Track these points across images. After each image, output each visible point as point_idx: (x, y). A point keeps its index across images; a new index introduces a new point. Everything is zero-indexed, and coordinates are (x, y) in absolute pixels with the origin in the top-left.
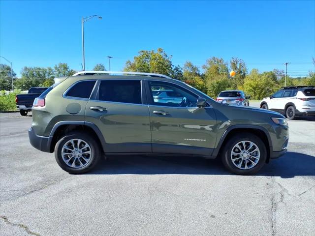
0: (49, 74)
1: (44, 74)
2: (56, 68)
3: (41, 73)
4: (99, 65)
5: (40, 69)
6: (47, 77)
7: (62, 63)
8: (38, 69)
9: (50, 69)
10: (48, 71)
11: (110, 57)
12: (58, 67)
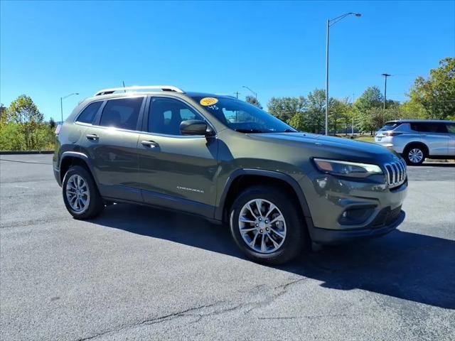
0: (301, 106)
1: (295, 105)
2: (310, 97)
3: (291, 105)
4: (372, 89)
5: (289, 99)
6: (297, 110)
7: (319, 89)
8: (287, 99)
9: (302, 99)
10: (299, 102)
11: (386, 75)
12: (313, 95)
